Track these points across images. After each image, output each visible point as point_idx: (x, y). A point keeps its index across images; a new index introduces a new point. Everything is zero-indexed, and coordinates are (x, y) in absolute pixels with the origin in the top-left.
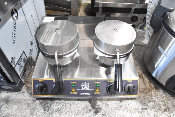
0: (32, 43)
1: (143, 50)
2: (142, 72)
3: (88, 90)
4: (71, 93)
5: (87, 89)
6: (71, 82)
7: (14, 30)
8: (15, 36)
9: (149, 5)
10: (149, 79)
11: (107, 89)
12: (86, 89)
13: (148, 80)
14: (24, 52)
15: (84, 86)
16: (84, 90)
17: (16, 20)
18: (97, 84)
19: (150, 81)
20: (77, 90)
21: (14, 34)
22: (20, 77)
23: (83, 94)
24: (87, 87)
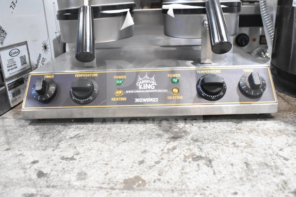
3: (154, 91)
4: (113, 99)
5: (151, 89)
6: (115, 77)
11: (199, 86)
12: (148, 89)
14: (26, 43)
15: (143, 84)
16: (143, 91)
18: (173, 78)
20: (127, 92)
22: (6, 84)
23: (141, 101)
24: (149, 85)
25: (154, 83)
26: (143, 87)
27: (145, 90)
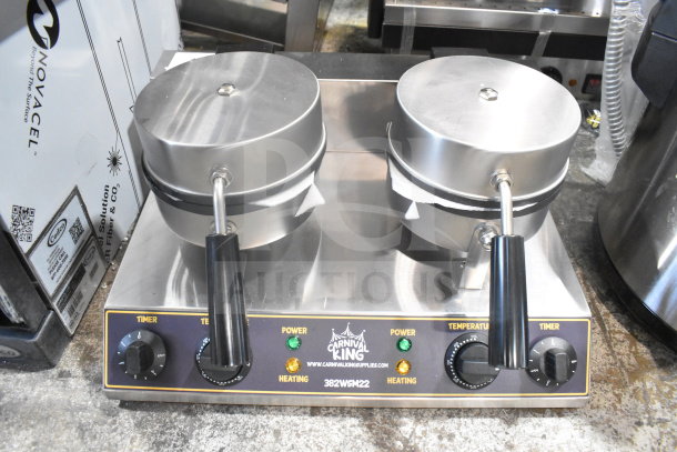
0: (115, 161)
1: (591, 206)
2: (594, 294)
3: (362, 365)
4: (283, 378)
5: (356, 361)
6: (284, 329)
7: (33, 87)
8: (37, 110)
9: (618, 8)
10: (626, 325)
11: (450, 363)
12: (350, 361)
13: (624, 330)
14: (76, 192)
15: (340, 349)
16: (340, 365)
17: (47, 42)
18: (401, 340)
19: (632, 334)
20: (309, 364)
21: (33, 102)
22: (54, 304)
23: (336, 386)
24: (353, 350)
25: (363, 348)
26: (340, 354)
27: (345, 361)
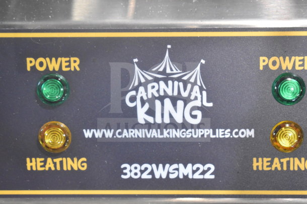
3: (199, 133)
4: (34, 164)
5: (185, 125)
6: (30, 63)
12: (173, 125)
15: (151, 101)
16: (154, 134)
18: (282, 78)
20: (88, 134)
23: (145, 176)
24: (180, 103)
25: (200, 98)
26: (151, 112)
27: (161, 127)
